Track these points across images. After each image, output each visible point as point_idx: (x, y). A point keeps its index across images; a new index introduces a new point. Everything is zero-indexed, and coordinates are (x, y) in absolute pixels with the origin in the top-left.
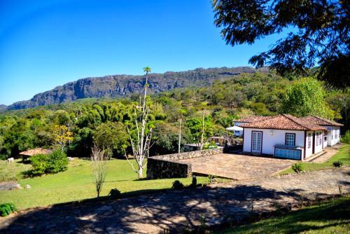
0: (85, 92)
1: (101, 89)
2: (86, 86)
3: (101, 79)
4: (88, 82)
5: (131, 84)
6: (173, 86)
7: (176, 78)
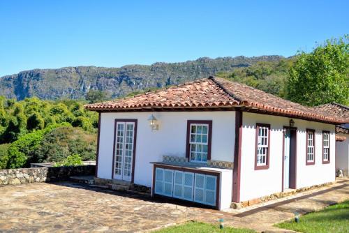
0: (31, 90)
1: (55, 87)
2: (32, 81)
3: (56, 72)
4: (36, 75)
5: (102, 80)
6: (164, 84)
7: (169, 73)
